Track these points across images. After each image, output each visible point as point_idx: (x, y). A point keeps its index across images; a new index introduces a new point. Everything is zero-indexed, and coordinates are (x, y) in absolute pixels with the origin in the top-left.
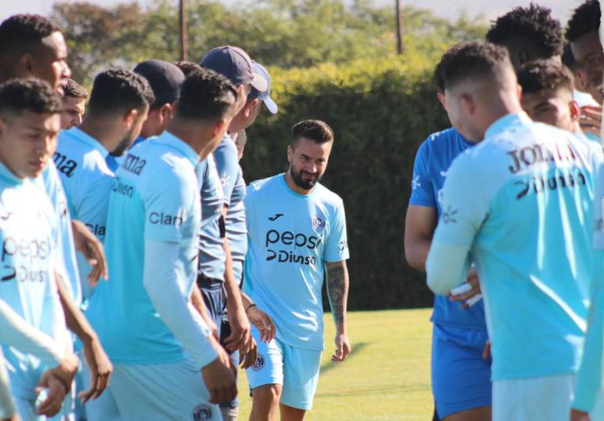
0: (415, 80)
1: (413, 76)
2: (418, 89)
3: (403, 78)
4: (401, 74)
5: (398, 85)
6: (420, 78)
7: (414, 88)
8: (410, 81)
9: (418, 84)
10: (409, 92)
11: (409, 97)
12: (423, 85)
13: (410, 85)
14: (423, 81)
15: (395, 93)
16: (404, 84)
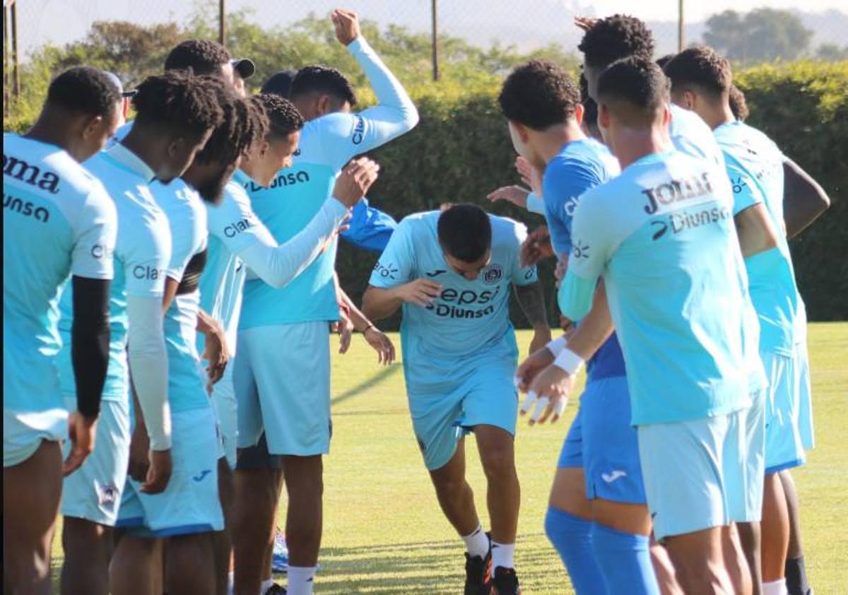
0: (452, 106)
1: (449, 103)
2: (453, 116)
3: (439, 105)
4: (438, 100)
5: (434, 111)
6: (456, 105)
7: (449, 115)
8: (445, 108)
9: (453, 110)
10: (445, 118)
11: (444, 122)
12: (458, 112)
13: (446, 111)
14: (459, 107)
15: (431, 119)
16: (440, 110)
